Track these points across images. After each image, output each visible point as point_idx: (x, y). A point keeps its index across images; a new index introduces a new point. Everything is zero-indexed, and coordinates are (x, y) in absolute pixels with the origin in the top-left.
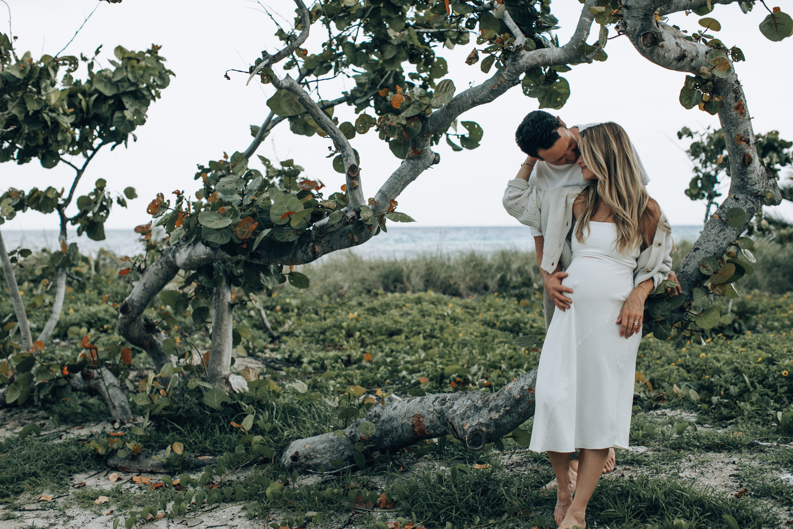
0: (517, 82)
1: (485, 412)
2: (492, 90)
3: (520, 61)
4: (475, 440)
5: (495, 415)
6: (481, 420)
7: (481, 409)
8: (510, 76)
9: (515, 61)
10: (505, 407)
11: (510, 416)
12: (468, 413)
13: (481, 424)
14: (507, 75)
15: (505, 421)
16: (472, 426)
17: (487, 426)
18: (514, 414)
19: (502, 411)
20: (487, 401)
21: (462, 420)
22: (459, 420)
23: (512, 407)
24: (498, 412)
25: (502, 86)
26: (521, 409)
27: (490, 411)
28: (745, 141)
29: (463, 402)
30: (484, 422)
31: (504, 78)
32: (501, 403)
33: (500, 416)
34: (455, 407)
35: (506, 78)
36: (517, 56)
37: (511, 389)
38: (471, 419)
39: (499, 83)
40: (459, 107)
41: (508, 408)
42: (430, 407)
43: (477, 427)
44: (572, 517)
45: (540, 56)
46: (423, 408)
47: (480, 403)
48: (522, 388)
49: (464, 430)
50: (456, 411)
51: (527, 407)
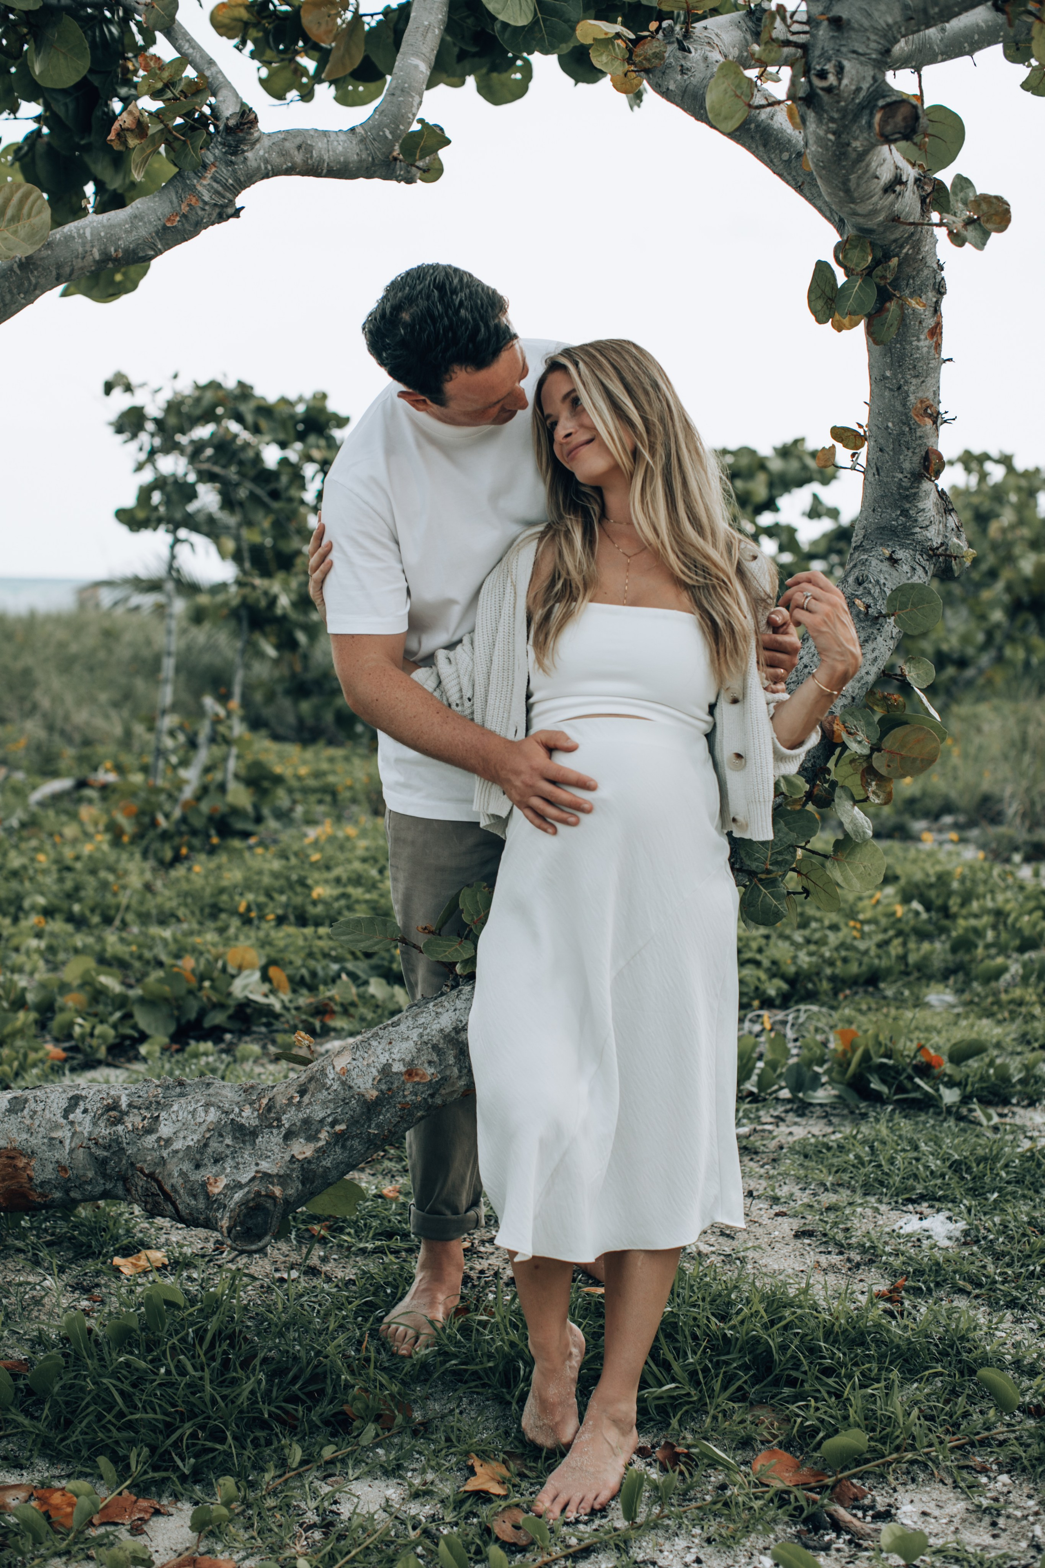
0: (230, 211)
1: (271, 1140)
2: (165, 228)
3: (249, 155)
4: (250, 1223)
5: (303, 1149)
6: (265, 1166)
7: (254, 1133)
8: (217, 192)
9: (235, 153)
10: (333, 1124)
11: (343, 1147)
12: (214, 1145)
13: (266, 1177)
14: (210, 188)
15: (327, 1163)
16: (240, 1186)
17: (283, 1179)
18: (356, 1143)
19: (323, 1135)
20: (269, 1108)
21: (198, 1166)
22: (186, 1166)
23: (353, 1122)
24: (312, 1138)
25: (193, 218)
26: (378, 1126)
27: (289, 1136)
28: (930, 416)
29: (193, 1113)
30: (273, 1170)
31: (200, 197)
32: (319, 1113)
33: (317, 1150)
34: (165, 1130)
35: (206, 198)
36: (242, 141)
37: (346, 1071)
38: (229, 1164)
39: (185, 209)
40: (59, 266)
41: (343, 1127)
42: (57, 1126)
43: (256, 1187)
44: (606, 1422)
45: (299, 147)
46: (29, 1130)
47: (248, 1116)
48: (385, 1070)
49: (207, 1196)
50: (168, 1141)
51: (395, 1120)
